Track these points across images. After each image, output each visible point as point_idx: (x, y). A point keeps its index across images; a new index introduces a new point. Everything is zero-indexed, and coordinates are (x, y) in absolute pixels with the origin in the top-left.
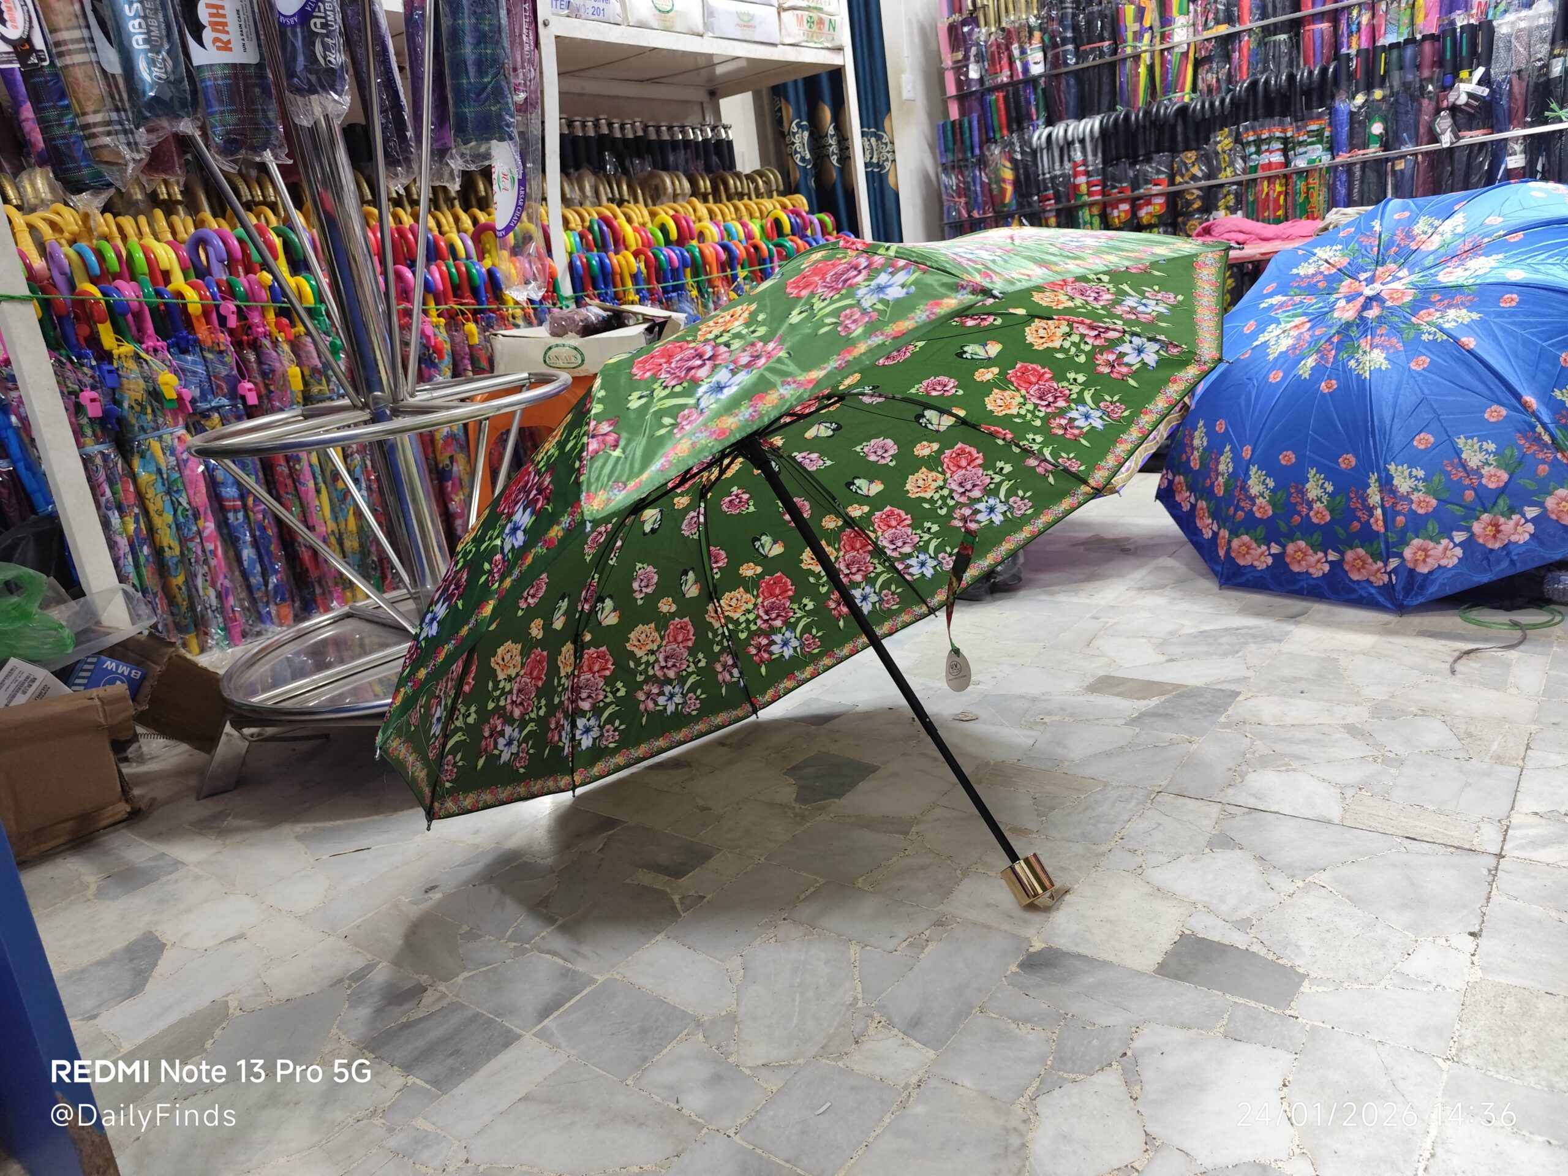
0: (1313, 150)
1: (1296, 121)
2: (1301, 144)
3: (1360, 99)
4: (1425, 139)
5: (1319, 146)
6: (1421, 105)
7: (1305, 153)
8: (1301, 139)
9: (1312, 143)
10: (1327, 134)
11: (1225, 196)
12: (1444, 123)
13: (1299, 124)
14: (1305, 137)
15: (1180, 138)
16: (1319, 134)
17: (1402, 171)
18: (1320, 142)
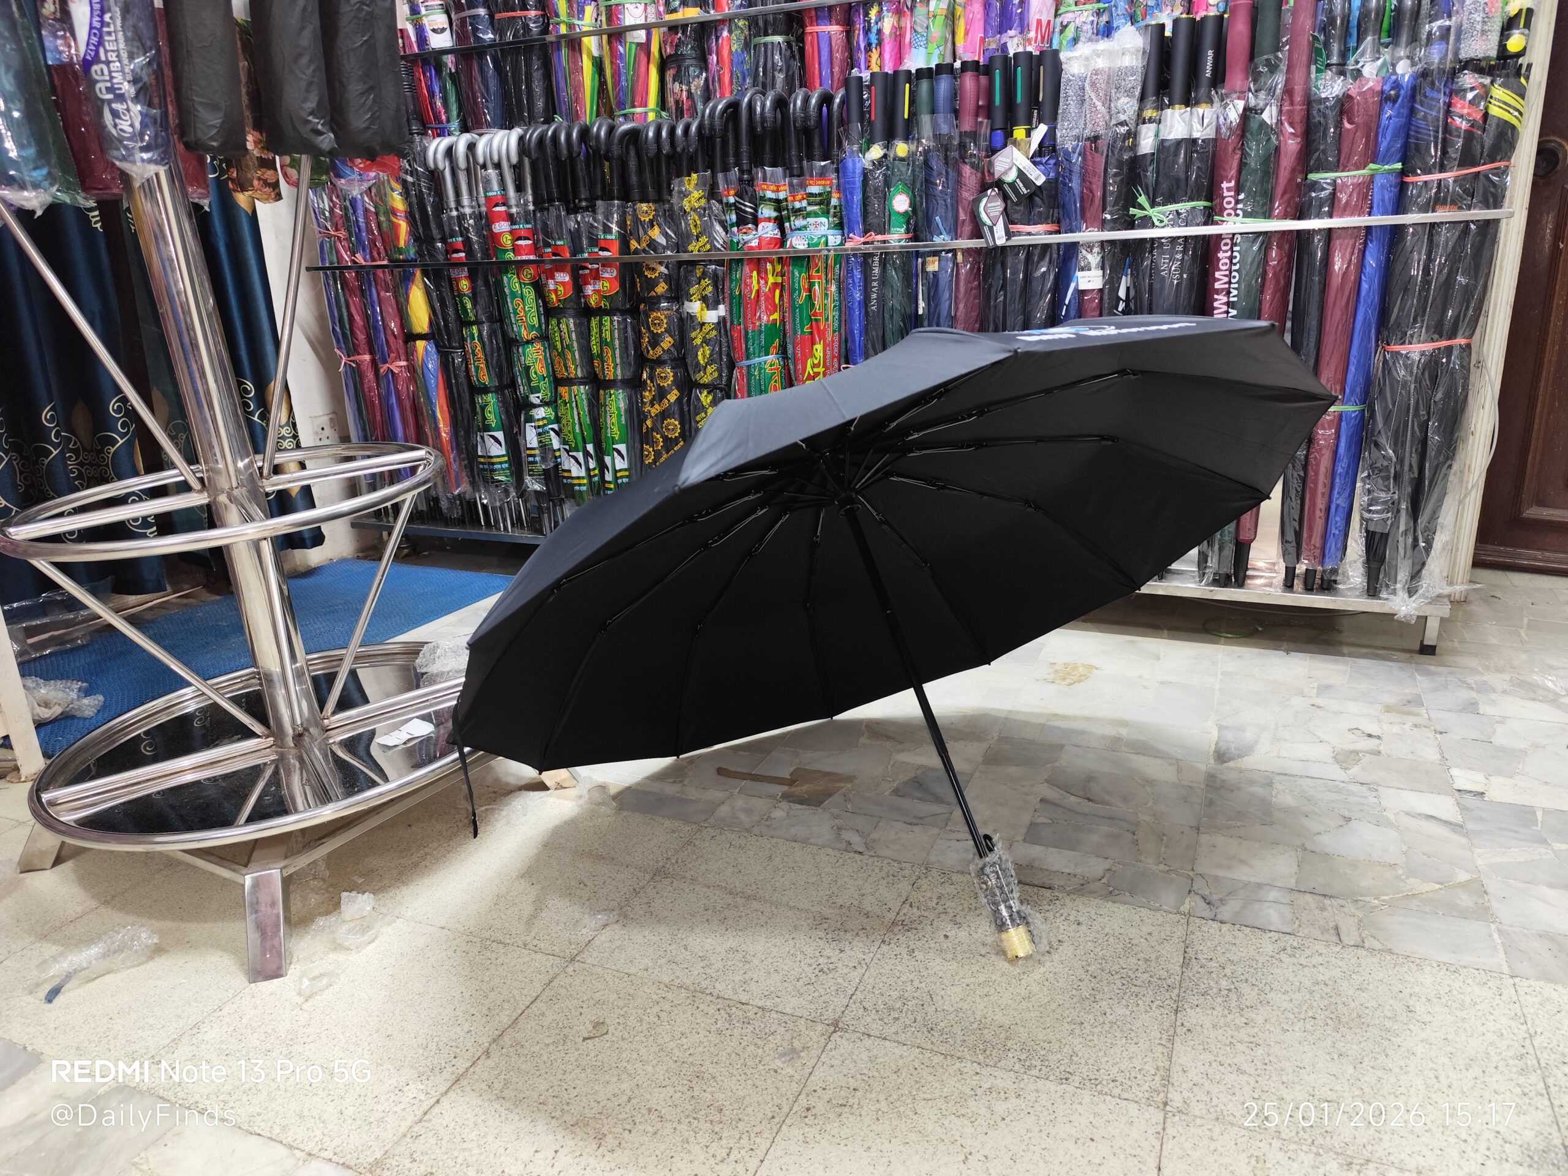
0: (816, 225)
1: (792, 175)
2: (797, 212)
3: (876, 152)
4: (967, 229)
5: (824, 220)
6: (959, 173)
7: (805, 227)
8: (797, 205)
9: (815, 214)
10: (834, 201)
11: (700, 279)
12: (991, 208)
13: (795, 181)
14: (804, 203)
15: (634, 179)
16: (823, 200)
17: (935, 274)
18: (826, 213)
